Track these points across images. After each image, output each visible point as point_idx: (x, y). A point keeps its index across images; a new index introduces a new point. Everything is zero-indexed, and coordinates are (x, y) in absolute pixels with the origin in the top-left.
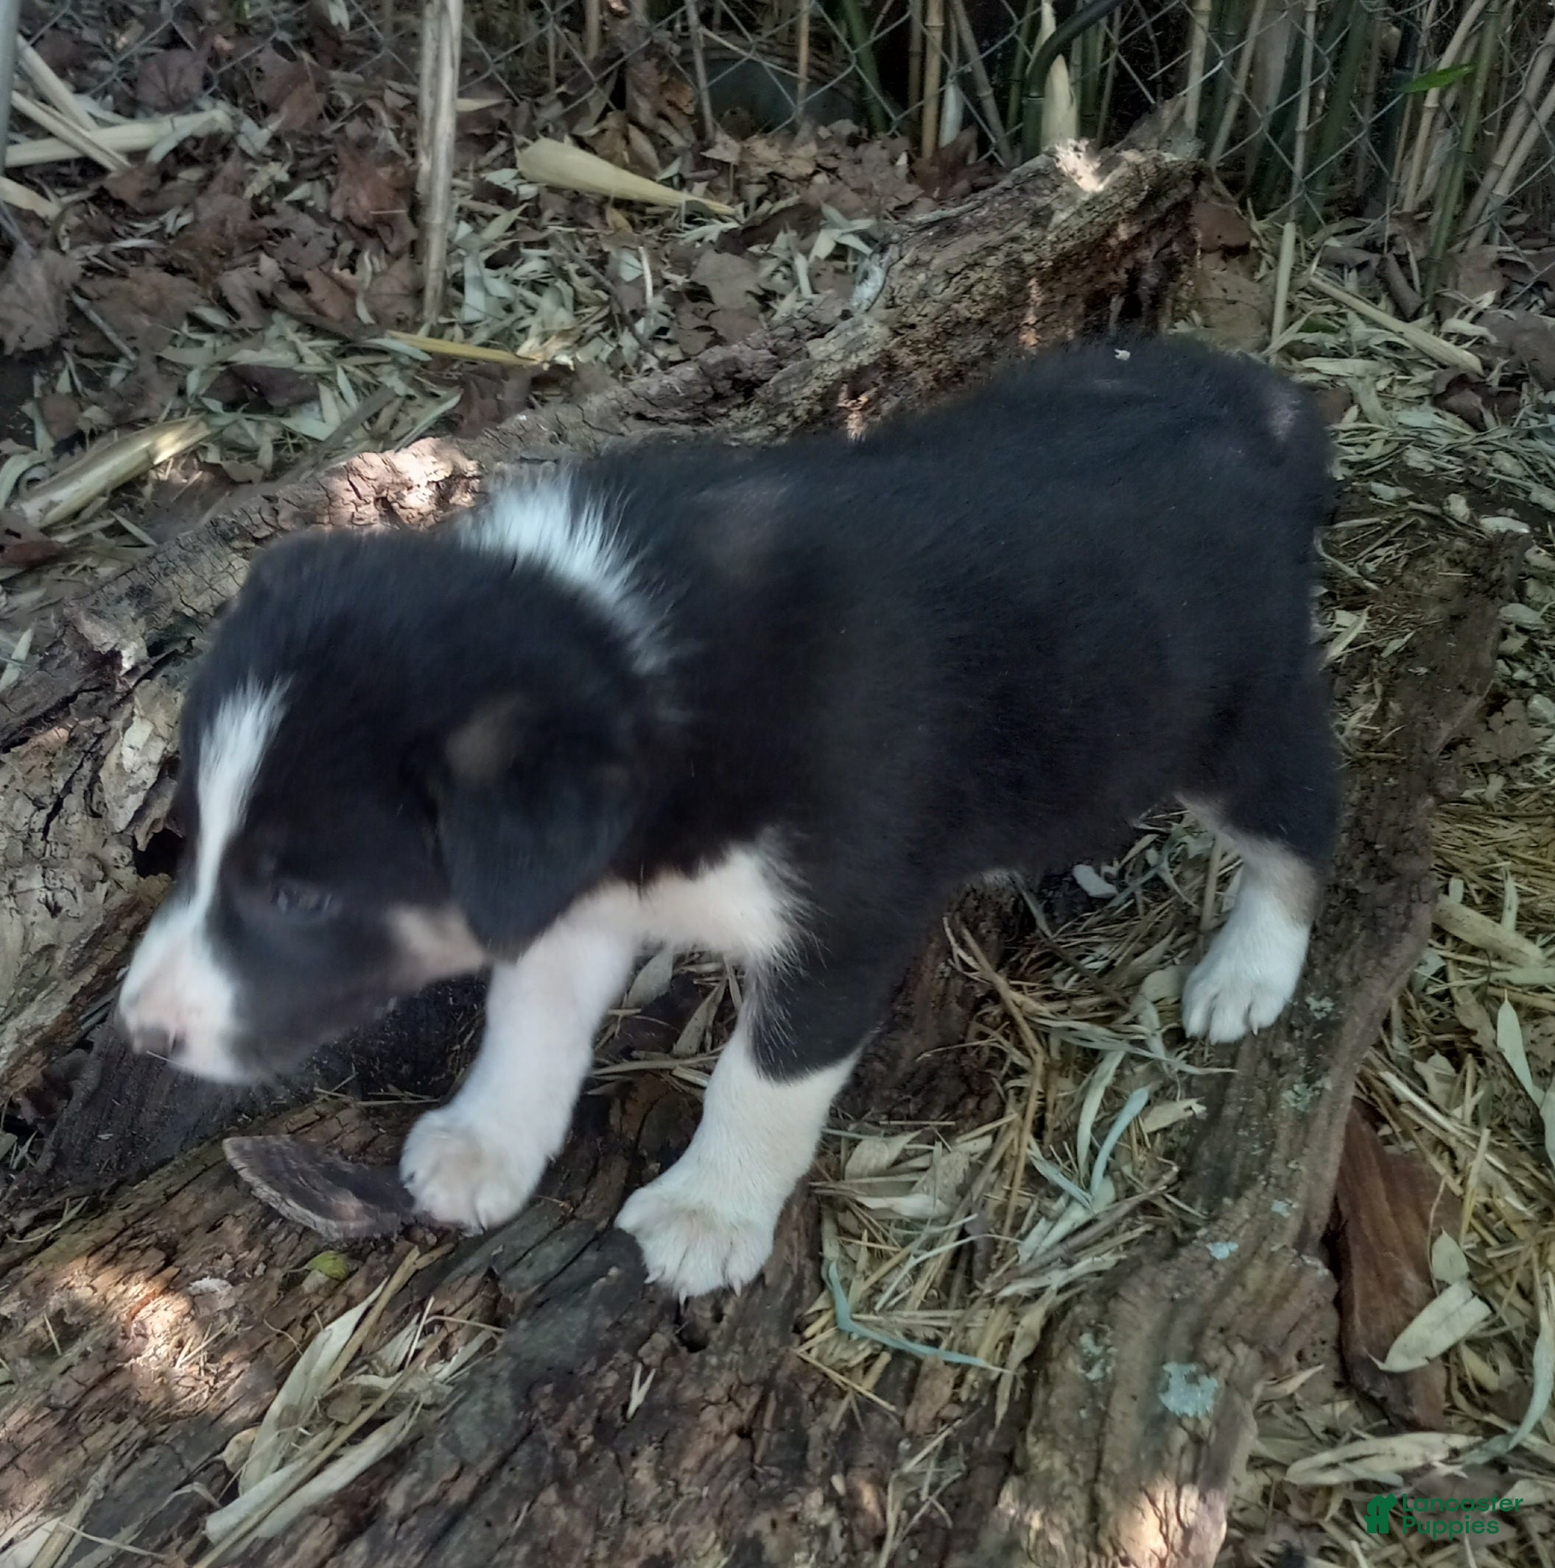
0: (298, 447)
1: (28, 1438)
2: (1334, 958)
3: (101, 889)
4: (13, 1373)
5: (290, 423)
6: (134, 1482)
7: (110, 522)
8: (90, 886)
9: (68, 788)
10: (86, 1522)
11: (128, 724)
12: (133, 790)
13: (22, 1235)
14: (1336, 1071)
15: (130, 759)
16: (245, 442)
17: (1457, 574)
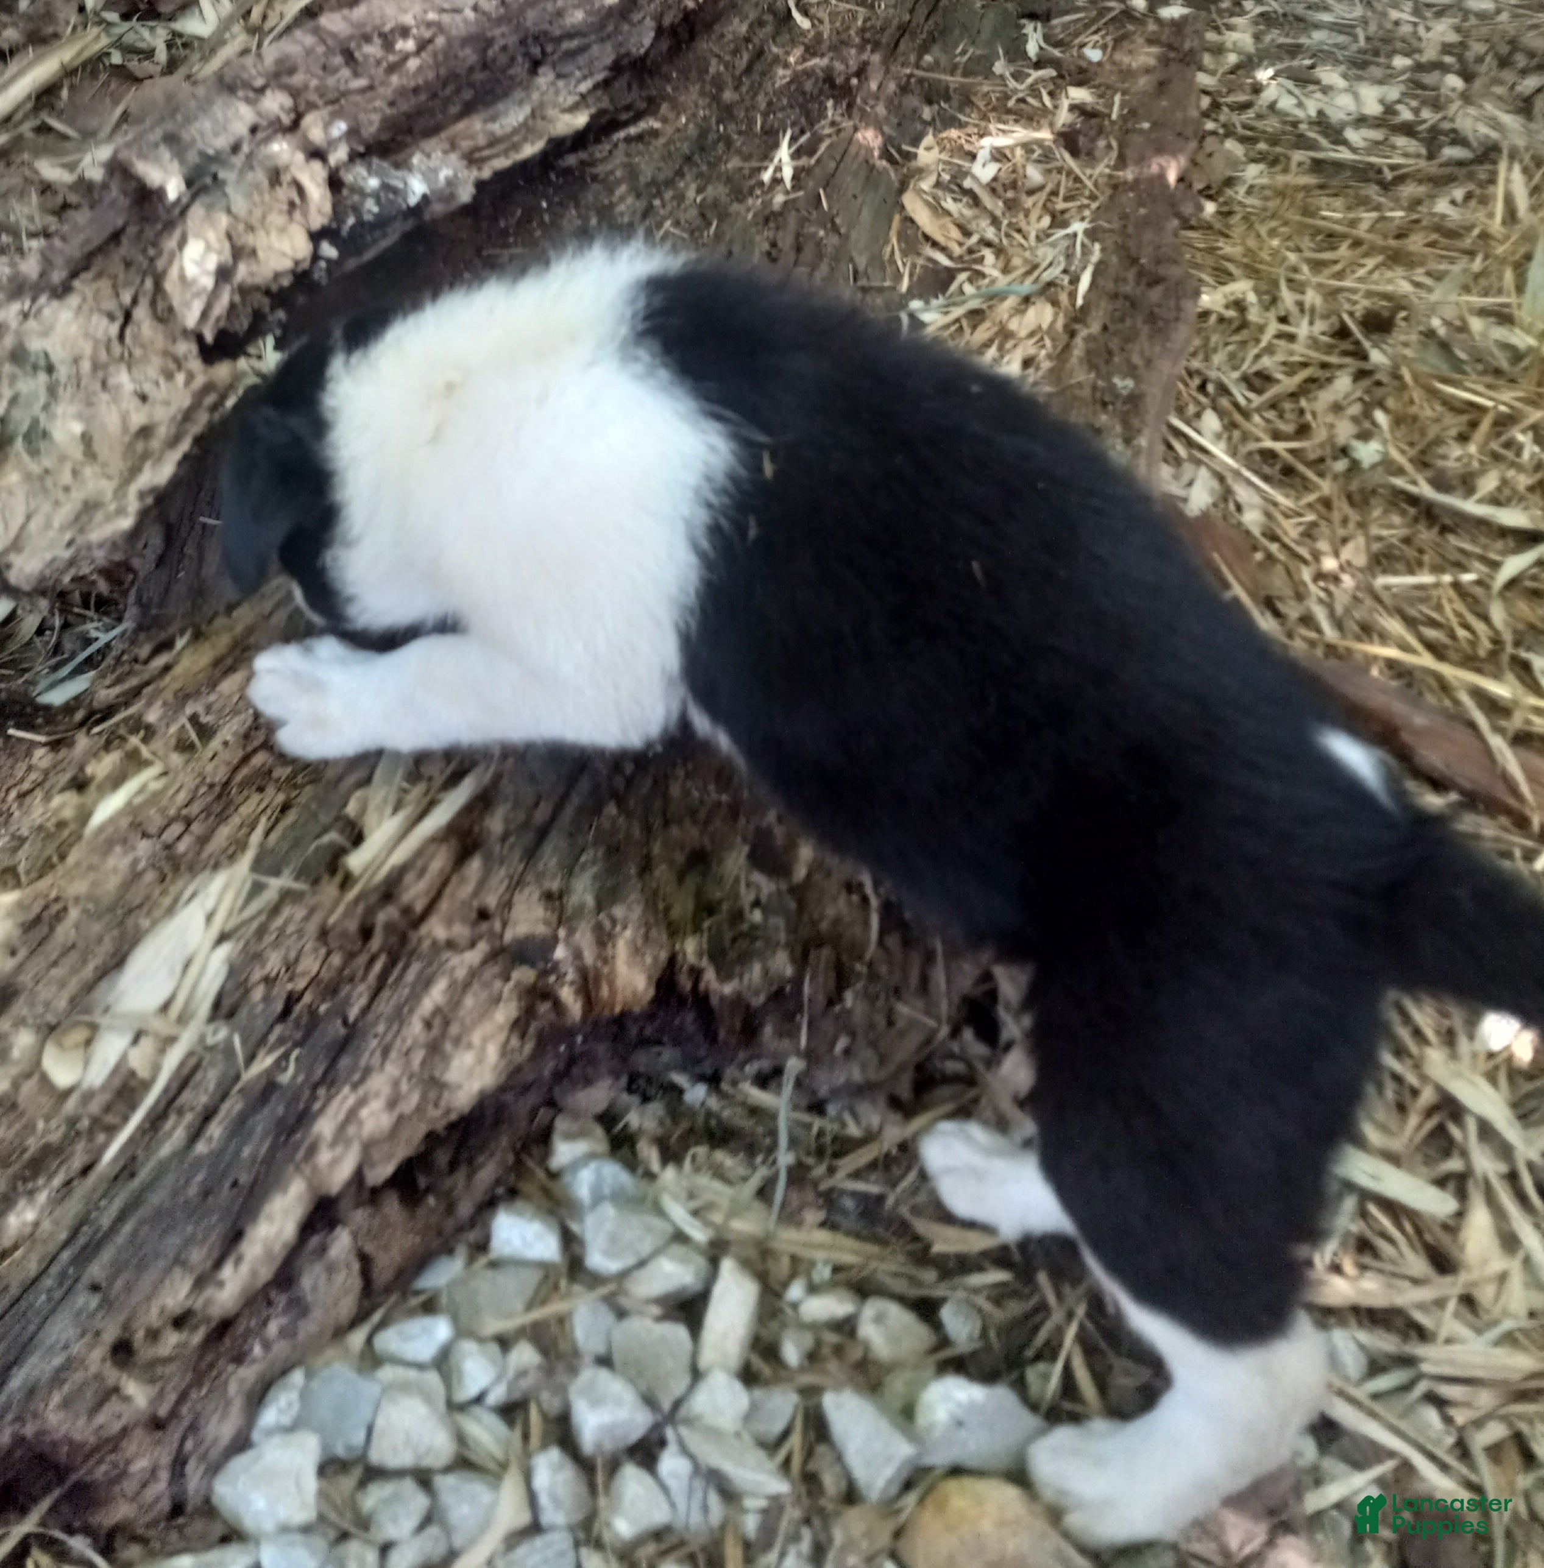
0: (185, 45)
1: (195, 809)
2: (1129, 346)
3: (180, 378)
4: (166, 765)
5: (178, 26)
6: (283, 837)
7: (37, 122)
8: (169, 376)
9: (135, 301)
10: (257, 866)
11: (182, 243)
12: (197, 295)
13: (146, 662)
14: (1147, 431)
15: (191, 270)
16: (141, 45)
17: (1155, 50)
